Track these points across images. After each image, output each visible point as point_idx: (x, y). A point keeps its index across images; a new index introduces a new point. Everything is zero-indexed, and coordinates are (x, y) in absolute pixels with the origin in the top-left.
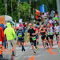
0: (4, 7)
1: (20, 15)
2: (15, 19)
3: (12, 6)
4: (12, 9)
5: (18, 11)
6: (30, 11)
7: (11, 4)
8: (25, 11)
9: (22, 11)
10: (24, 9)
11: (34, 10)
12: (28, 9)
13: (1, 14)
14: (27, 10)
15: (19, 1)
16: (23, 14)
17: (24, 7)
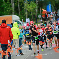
0: (11, 6)
1: (27, 15)
2: (22, 18)
3: (19, 6)
4: (19, 9)
5: (25, 11)
6: (37, 10)
7: (19, 4)
8: (32, 11)
9: (29, 11)
10: (31, 8)
11: (41, 9)
12: (35, 8)
13: (8, 14)
14: (34, 10)
15: (26, 1)
16: (31, 14)
17: (31, 6)
